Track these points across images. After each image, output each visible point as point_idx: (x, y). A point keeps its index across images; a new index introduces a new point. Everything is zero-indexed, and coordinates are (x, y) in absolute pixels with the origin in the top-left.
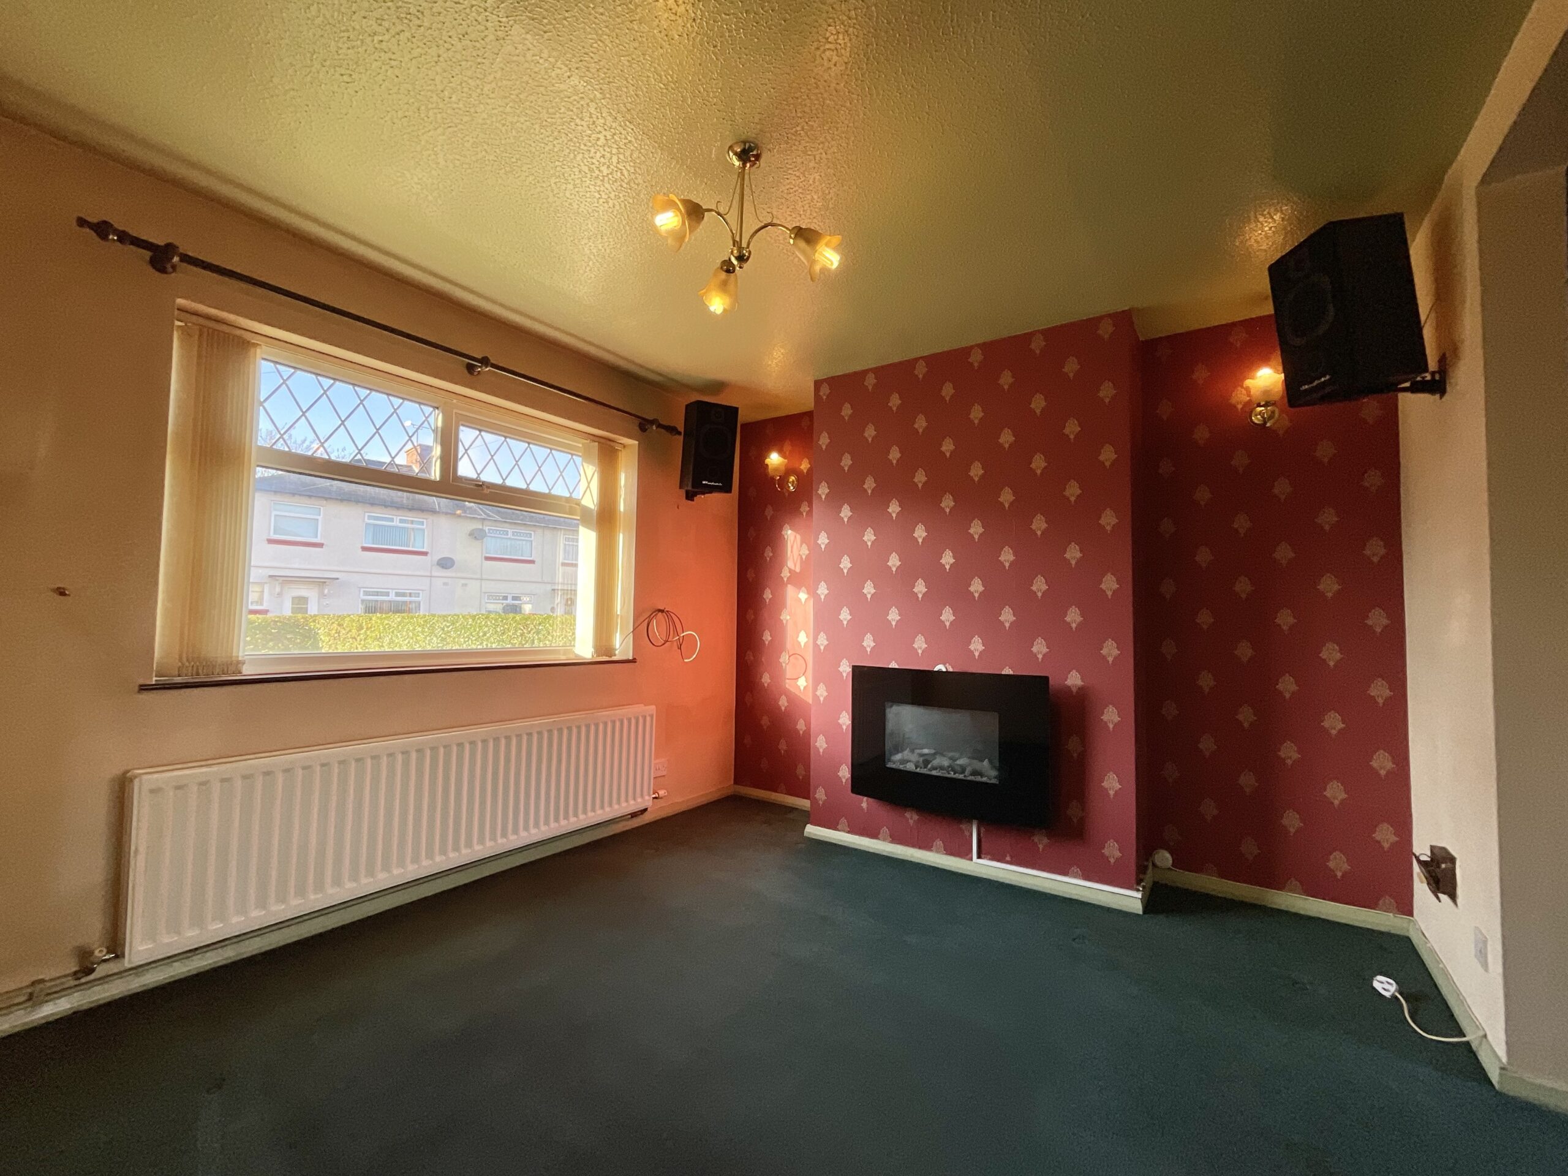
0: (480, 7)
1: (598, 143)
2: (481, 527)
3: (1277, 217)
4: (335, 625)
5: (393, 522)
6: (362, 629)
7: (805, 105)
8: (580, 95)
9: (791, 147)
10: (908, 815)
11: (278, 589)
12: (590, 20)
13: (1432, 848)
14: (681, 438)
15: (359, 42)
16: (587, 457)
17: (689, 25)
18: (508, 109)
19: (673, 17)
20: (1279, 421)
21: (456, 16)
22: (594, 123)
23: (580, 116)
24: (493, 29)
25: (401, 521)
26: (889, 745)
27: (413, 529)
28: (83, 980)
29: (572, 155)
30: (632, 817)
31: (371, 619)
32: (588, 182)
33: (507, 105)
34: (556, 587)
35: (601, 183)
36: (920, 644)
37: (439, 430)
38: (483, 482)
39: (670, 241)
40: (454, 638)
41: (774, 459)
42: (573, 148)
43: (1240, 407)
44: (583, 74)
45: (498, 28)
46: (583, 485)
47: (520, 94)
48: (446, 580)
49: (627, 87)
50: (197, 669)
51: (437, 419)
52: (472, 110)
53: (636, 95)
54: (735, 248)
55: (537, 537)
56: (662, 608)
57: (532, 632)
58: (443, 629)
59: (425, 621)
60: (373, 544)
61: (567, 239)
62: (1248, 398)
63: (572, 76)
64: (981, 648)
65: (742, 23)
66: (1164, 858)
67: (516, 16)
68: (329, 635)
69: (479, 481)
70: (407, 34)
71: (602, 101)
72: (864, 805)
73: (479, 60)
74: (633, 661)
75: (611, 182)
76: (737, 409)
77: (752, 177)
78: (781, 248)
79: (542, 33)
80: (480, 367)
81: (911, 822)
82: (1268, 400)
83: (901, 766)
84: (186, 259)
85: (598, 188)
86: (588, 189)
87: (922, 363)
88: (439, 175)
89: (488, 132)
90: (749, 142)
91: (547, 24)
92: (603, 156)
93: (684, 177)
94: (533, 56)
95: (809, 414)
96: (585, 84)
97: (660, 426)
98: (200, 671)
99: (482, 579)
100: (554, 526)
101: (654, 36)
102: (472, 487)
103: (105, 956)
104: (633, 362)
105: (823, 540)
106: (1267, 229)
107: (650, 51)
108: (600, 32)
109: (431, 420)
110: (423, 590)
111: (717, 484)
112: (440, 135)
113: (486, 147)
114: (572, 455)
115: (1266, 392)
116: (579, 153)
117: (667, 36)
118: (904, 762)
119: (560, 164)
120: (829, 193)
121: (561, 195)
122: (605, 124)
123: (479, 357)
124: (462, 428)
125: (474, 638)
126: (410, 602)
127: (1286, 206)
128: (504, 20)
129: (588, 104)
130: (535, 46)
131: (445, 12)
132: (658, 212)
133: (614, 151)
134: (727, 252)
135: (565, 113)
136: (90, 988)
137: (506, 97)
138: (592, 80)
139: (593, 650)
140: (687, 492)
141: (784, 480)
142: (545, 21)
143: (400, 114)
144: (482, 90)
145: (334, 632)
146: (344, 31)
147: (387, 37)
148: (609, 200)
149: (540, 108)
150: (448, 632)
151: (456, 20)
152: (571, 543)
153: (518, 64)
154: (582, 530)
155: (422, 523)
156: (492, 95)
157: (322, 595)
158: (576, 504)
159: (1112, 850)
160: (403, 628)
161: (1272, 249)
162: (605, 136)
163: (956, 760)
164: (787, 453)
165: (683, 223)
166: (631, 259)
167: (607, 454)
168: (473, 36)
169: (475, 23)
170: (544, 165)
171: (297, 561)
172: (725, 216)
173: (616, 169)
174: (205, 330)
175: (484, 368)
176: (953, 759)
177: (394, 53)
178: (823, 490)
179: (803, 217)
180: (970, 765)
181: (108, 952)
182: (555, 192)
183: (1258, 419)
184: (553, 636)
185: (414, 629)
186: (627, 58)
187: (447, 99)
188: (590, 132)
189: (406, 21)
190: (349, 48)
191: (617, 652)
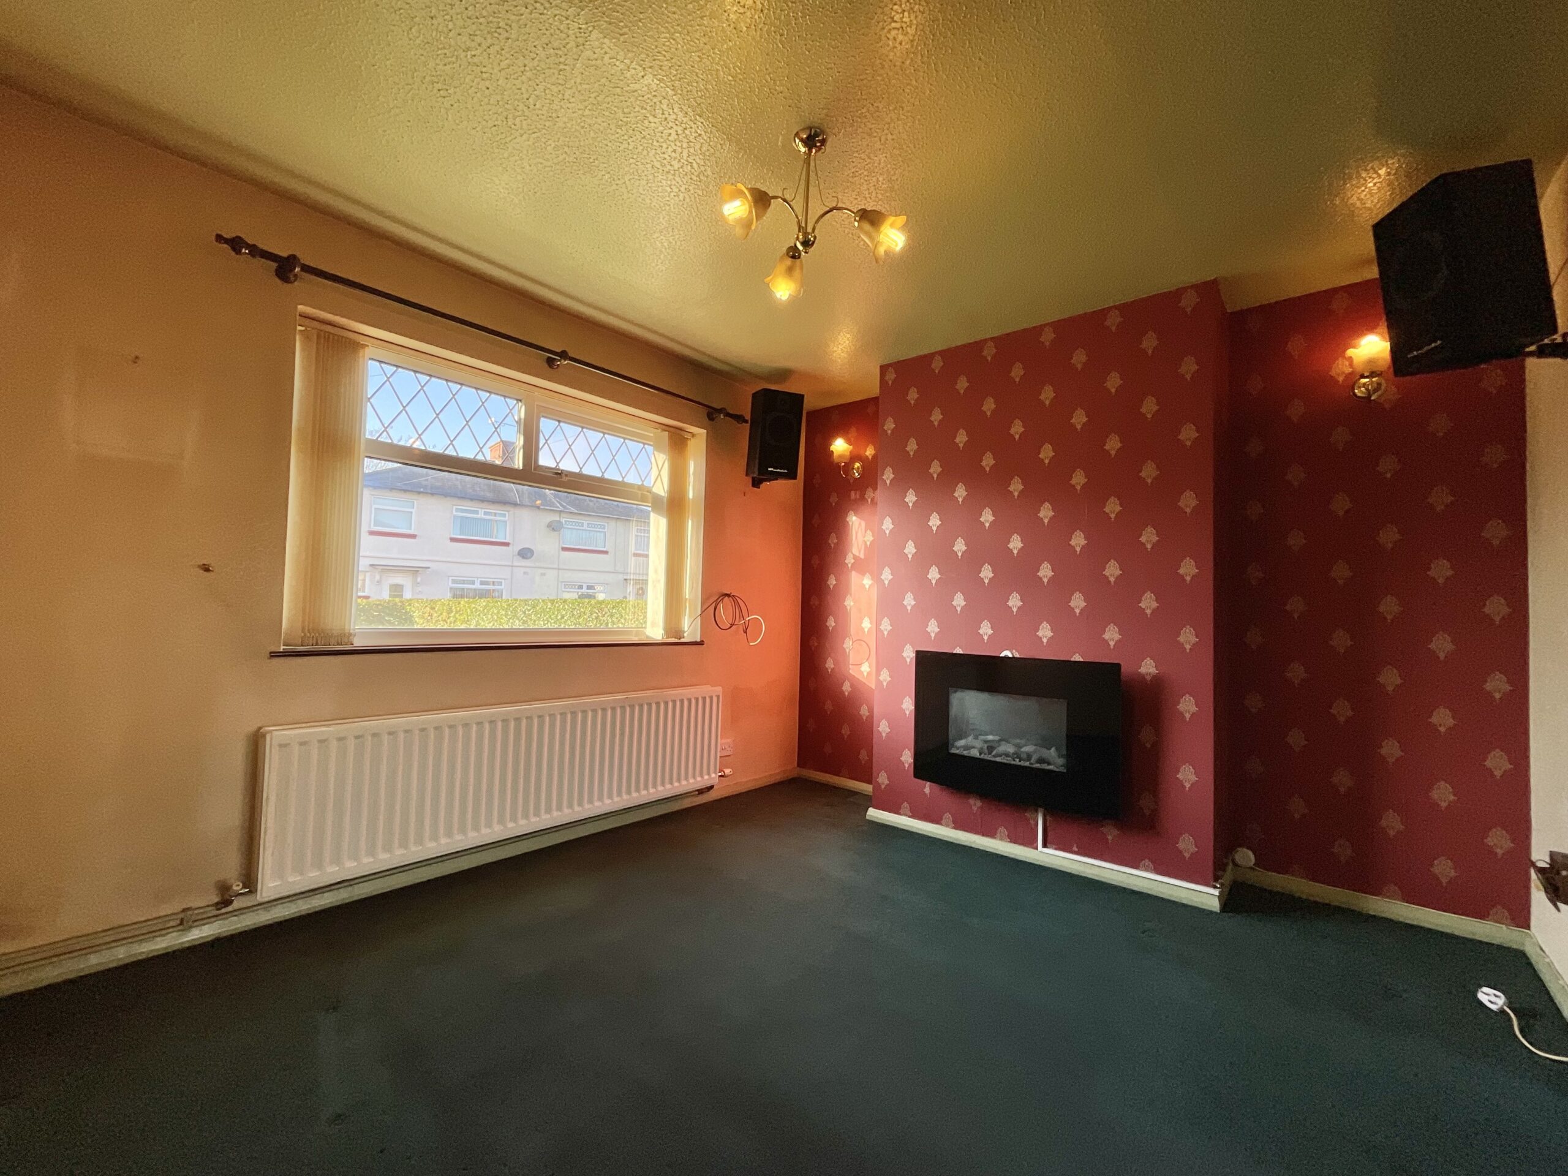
0: (562, 16)
1: (670, 138)
2: (558, 519)
3: (1382, 172)
4: (428, 609)
5: (478, 514)
6: (452, 612)
7: (871, 87)
8: (654, 93)
9: (857, 130)
10: (972, 801)
11: (377, 577)
12: (663, 20)
13: (1552, 855)
14: (748, 425)
15: (454, 59)
16: (658, 447)
17: (756, 17)
18: (587, 112)
19: (742, 10)
20: (1389, 392)
21: (540, 26)
22: (666, 119)
23: (653, 113)
24: (573, 36)
25: (486, 513)
26: (952, 732)
27: (496, 521)
28: (224, 911)
29: (645, 152)
30: (699, 794)
31: (459, 603)
32: (661, 177)
33: (586, 107)
34: (628, 578)
35: (672, 177)
36: (986, 630)
37: (523, 421)
38: (562, 470)
39: (737, 229)
40: (535, 621)
41: (840, 446)
42: (647, 145)
43: (1341, 379)
44: (656, 73)
45: (578, 35)
46: (654, 473)
47: (598, 96)
48: (527, 570)
49: (697, 82)
50: (317, 639)
51: (520, 411)
52: (554, 115)
53: (705, 88)
54: (800, 234)
55: (611, 527)
56: (729, 593)
57: (606, 616)
58: (524, 613)
59: (508, 605)
60: (460, 535)
61: (640, 234)
62: (1351, 370)
63: (646, 75)
64: (1050, 634)
65: (808, 10)
66: (1246, 857)
67: (595, 21)
68: (423, 617)
69: (559, 469)
70: (497, 48)
71: (674, 97)
72: (927, 790)
73: (562, 67)
74: (701, 643)
75: (681, 175)
76: (802, 396)
77: (817, 162)
78: (846, 232)
79: (618, 36)
80: (559, 361)
81: (975, 808)
82: (1375, 369)
83: (965, 752)
84: (307, 269)
85: (669, 182)
86: (660, 184)
87: (991, 344)
88: (524, 179)
89: (568, 136)
90: (814, 127)
91: (623, 27)
92: (674, 151)
93: (752, 166)
94: (610, 59)
95: (875, 400)
96: (658, 82)
97: (728, 415)
98: (319, 642)
99: (559, 569)
100: (625, 516)
101: (723, 30)
102: (551, 475)
103: (241, 890)
104: (704, 354)
105: (888, 525)
106: (1371, 185)
107: (720, 44)
108: (673, 30)
109: (515, 411)
110: (505, 579)
111: (782, 471)
112: (525, 141)
113: (566, 149)
114: (644, 444)
115: (1371, 361)
116: (652, 149)
117: (735, 28)
118: (968, 748)
119: (634, 161)
120: (895, 174)
121: (635, 191)
122: (676, 120)
123: (559, 350)
124: (542, 419)
125: (553, 621)
126: (494, 590)
127: (1393, 159)
128: (583, 26)
129: (660, 102)
130: (611, 49)
131: (531, 23)
132: (726, 202)
133: (685, 145)
134: (792, 237)
135: (638, 112)
136: (227, 918)
137: (585, 101)
138: (665, 78)
139: (663, 632)
140: (753, 479)
141: (848, 466)
142: (621, 24)
143: (490, 124)
144: (563, 95)
145: (427, 615)
146: (441, 49)
147: (478, 52)
148: (680, 193)
149: (615, 109)
150: (529, 615)
151: (540, 30)
152: (642, 534)
153: (597, 68)
154: (653, 516)
155: (504, 515)
156: (572, 100)
157: (416, 584)
158: (648, 492)
159: (1187, 845)
160: (488, 611)
161: (1378, 207)
162: (677, 131)
163: (1021, 747)
164: (852, 439)
165: (750, 212)
166: (700, 250)
167: (678, 442)
168: (556, 44)
169: (558, 32)
170: (619, 163)
171: (394, 551)
172: (791, 203)
173: (686, 163)
174: (322, 334)
175: (563, 361)
176: (1019, 746)
177: (485, 67)
178: (888, 475)
179: (869, 200)
180: (1035, 752)
181: (244, 887)
182: (629, 188)
183: (1362, 392)
184: (625, 619)
185: (498, 612)
186: (697, 54)
187: (532, 107)
188: (663, 128)
189: (496, 35)
190: (445, 65)
191: (685, 635)
